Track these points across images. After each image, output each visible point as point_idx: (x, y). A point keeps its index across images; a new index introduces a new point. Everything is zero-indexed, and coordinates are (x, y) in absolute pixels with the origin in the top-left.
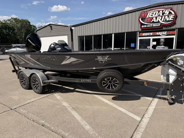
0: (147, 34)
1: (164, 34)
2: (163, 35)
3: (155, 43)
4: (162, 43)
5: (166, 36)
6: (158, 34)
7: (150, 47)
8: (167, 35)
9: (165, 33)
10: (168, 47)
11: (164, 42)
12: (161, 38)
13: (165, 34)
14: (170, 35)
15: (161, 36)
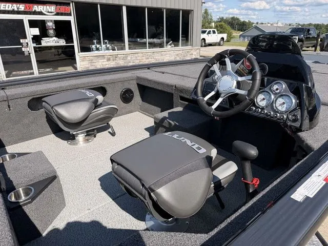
0: (10, 5)
1: (50, 11)
2: (48, 12)
3: (36, 31)
4: (51, 32)
5: (55, 15)
6: (37, 10)
7: (27, 41)
8: (57, 14)
9: (52, 8)
10: (64, 41)
11: (55, 30)
12: (49, 21)
13: (52, 11)
14: (62, 14)
15: (45, 15)
